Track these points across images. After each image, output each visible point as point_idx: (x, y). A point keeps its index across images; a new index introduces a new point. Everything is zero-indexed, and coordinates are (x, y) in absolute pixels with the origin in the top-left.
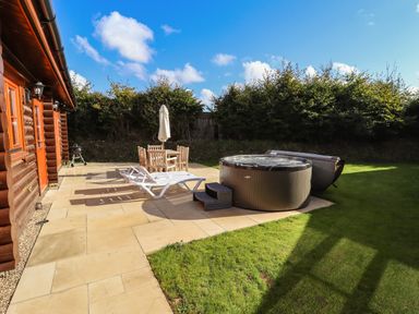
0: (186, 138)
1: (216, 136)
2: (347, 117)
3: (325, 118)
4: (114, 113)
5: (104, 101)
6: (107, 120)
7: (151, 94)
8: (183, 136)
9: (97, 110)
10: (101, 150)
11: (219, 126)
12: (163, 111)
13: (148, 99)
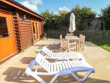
0: (86, 30)
1: (102, 29)
4: (59, 21)
6: (57, 24)
8: (85, 29)
9: (54, 20)
10: (55, 34)
11: (104, 23)
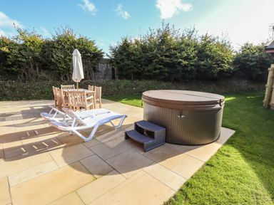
1: (114, 77)
2: (204, 65)
3: (191, 65)
4: (23, 57)
5: (11, 45)
6: (16, 63)
7: (58, 41)
11: (116, 69)
12: (77, 55)
13: (56, 45)
